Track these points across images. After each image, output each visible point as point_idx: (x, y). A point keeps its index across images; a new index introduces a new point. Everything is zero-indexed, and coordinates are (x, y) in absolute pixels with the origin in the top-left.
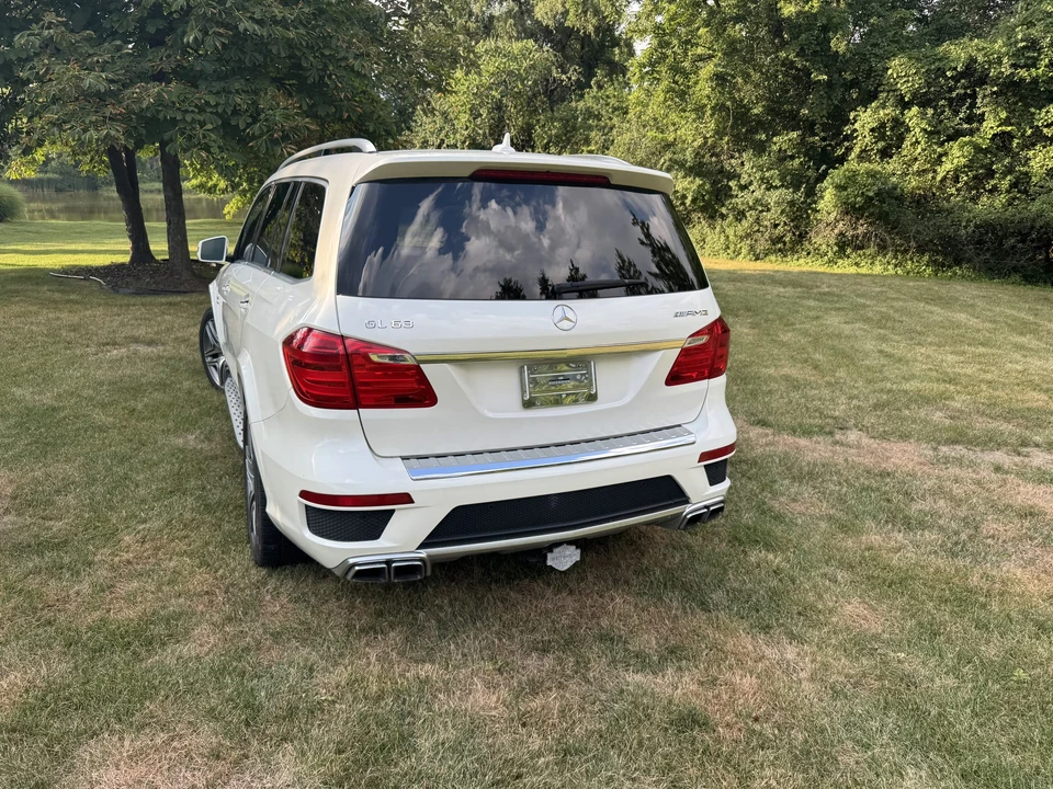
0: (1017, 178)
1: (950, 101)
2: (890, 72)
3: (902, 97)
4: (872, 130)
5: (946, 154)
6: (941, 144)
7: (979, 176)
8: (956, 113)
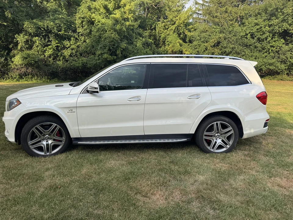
0: (63, 57)
1: (43, 36)
2: (25, 25)
3: (31, 34)
4: (24, 42)
5: (46, 50)
6: (44, 47)
7: (55, 57)
8: (45, 39)
